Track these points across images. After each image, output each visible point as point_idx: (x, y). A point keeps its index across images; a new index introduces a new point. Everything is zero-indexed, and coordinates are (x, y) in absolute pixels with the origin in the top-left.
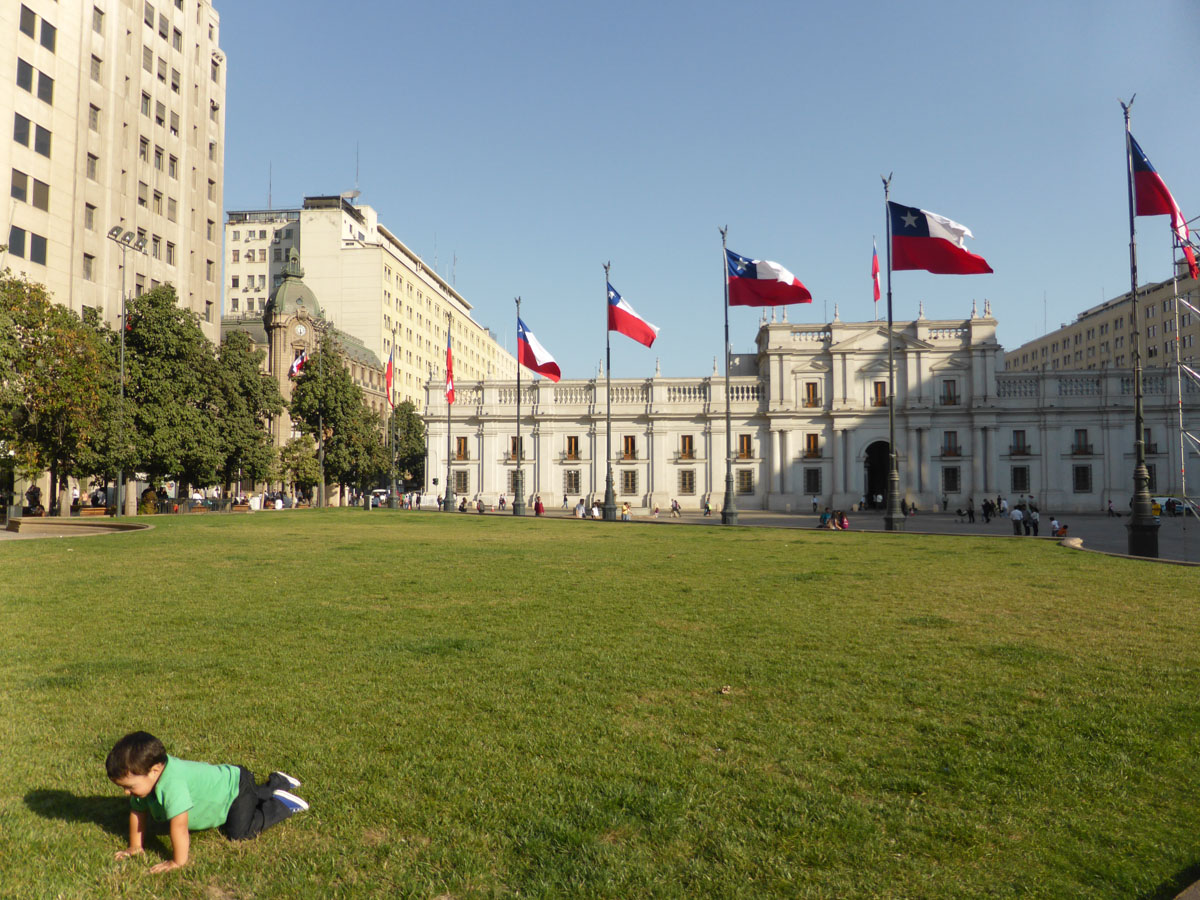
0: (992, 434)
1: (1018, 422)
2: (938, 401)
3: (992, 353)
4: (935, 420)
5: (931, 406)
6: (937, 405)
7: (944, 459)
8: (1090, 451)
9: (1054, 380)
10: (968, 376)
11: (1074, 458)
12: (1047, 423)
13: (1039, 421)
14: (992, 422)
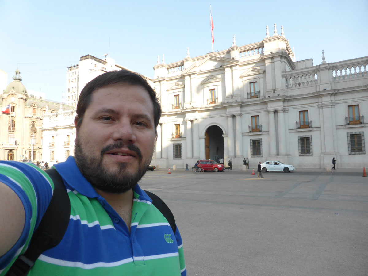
0: (281, 114)
1: (302, 105)
2: (246, 96)
3: (279, 59)
4: (245, 109)
5: (239, 100)
6: (245, 99)
7: (250, 134)
8: (361, 121)
9: (327, 71)
10: (264, 78)
11: (347, 128)
12: (323, 103)
13: (318, 103)
14: (280, 106)
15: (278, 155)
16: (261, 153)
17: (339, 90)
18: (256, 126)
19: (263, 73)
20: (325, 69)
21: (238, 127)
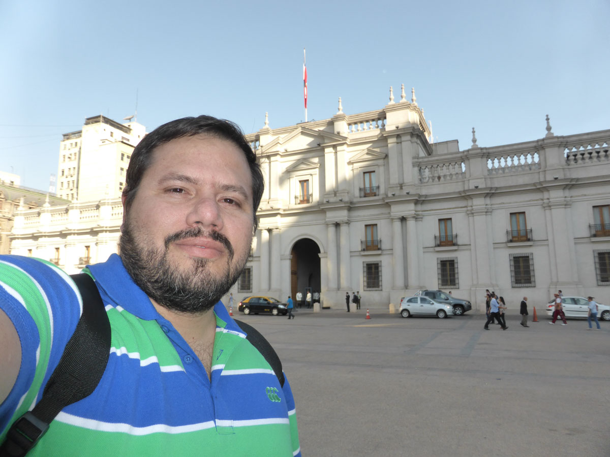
0: (411, 223)
1: (444, 209)
2: (357, 193)
3: (408, 137)
4: (355, 214)
5: (346, 198)
6: (357, 197)
7: (363, 253)
8: (529, 236)
9: (480, 159)
10: (387, 165)
11: (510, 247)
12: (474, 207)
13: (466, 207)
14: (409, 211)
15: (406, 287)
16: (380, 284)
17: (497, 188)
18: (373, 241)
19: (384, 158)
20: (476, 156)
21: (344, 241)
